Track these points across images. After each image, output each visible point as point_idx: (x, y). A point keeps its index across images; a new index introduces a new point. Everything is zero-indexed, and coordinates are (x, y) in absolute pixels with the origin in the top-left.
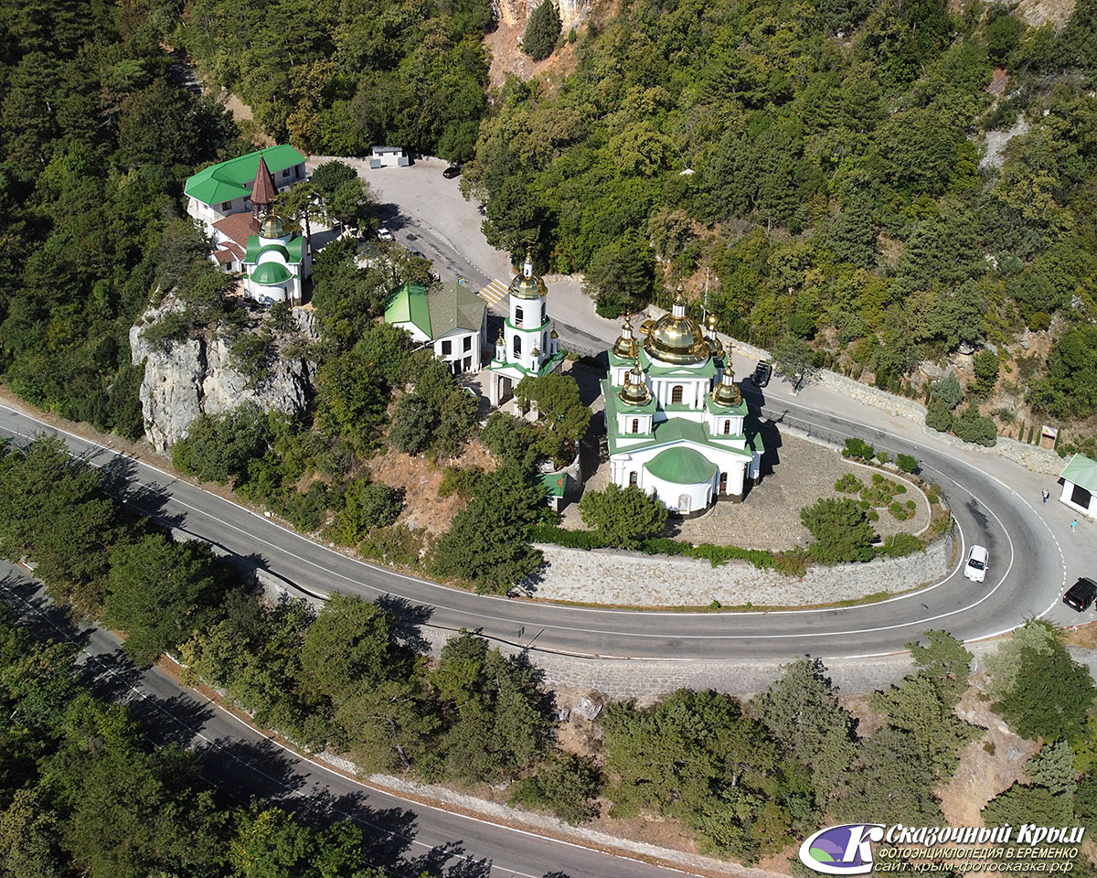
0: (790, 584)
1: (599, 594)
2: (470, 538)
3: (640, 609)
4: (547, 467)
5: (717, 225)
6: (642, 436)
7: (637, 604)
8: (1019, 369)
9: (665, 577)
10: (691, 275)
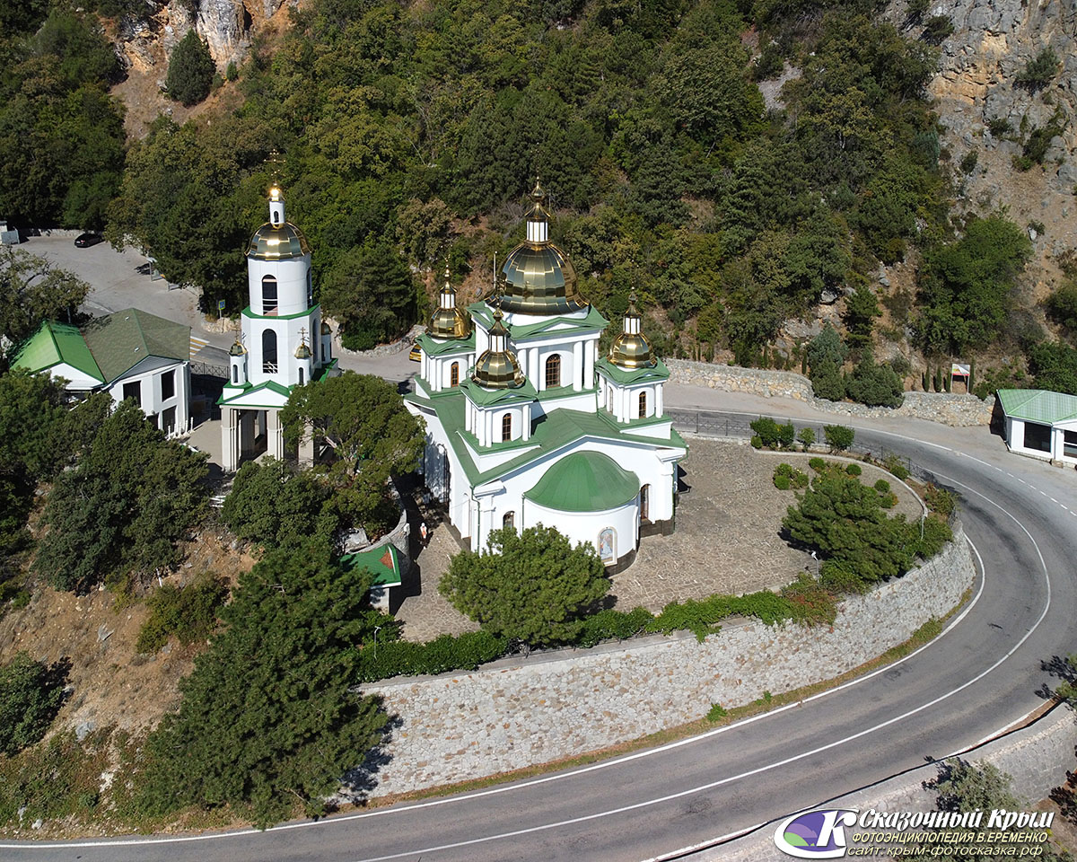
0: (818, 640)
1: (502, 752)
2: (234, 707)
3: (590, 760)
4: (357, 539)
5: (483, 219)
6: (519, 444)
7: (579, 751)
8: (889, 311)
9: (623, 683)
10: (462, 280)
